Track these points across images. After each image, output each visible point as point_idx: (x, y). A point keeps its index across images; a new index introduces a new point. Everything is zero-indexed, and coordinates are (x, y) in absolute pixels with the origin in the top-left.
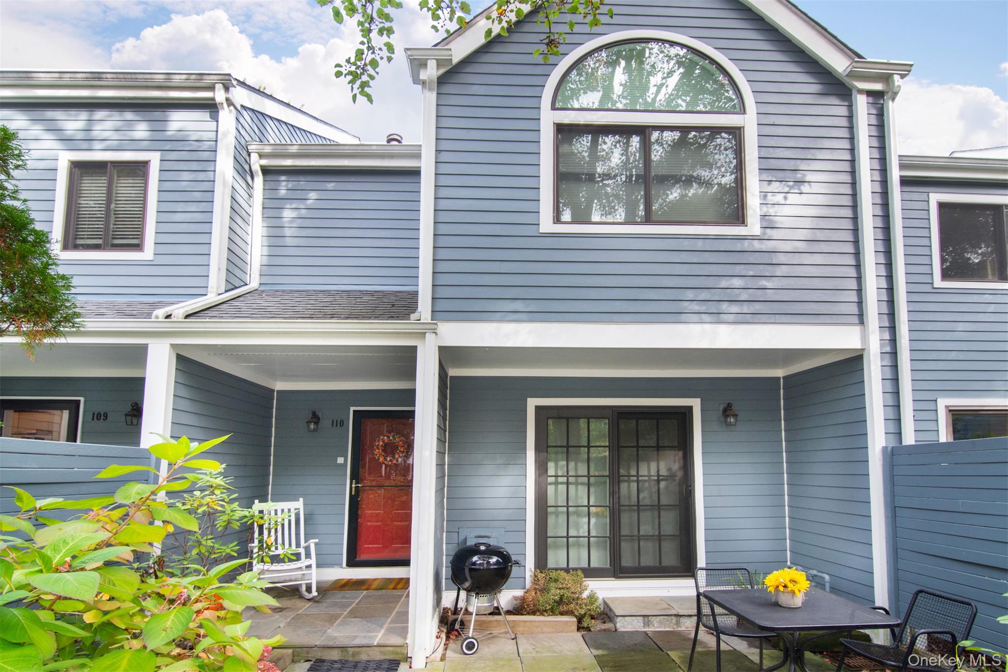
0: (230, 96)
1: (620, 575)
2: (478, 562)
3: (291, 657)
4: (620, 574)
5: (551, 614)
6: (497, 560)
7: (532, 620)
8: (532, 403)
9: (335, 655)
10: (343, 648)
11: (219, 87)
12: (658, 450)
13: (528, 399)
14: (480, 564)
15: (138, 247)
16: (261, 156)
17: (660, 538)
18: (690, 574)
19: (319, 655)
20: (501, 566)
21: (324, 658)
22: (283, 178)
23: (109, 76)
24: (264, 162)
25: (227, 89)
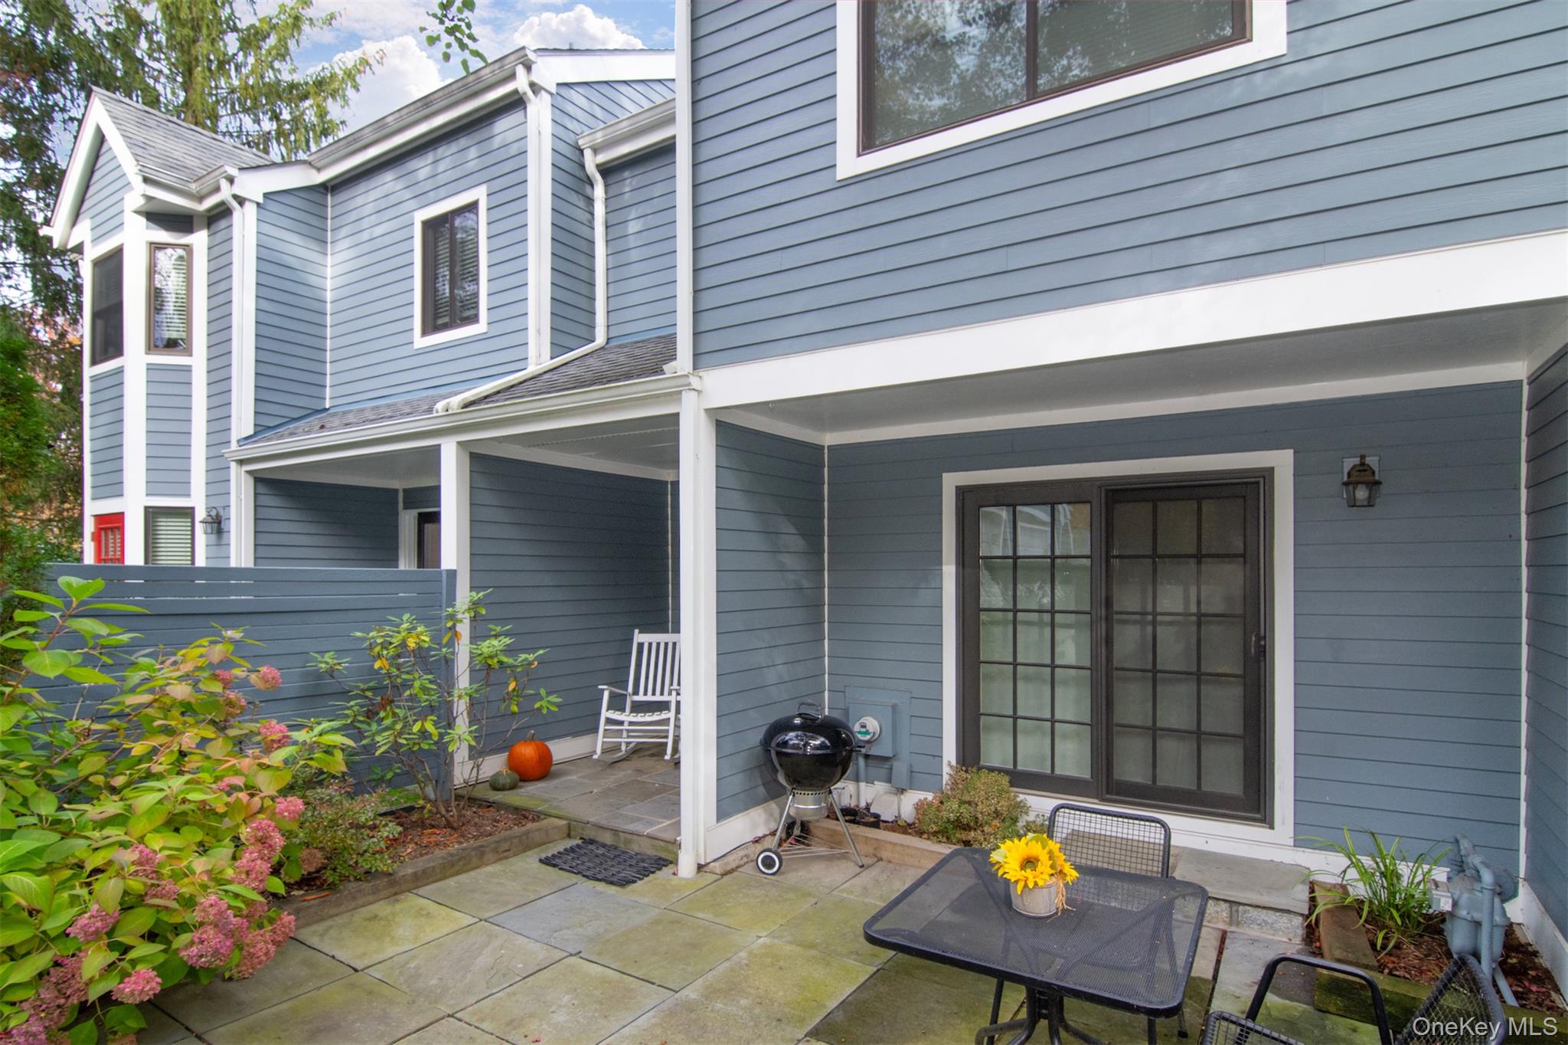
0: (534, 78)
1: (1108, 796)
2: (791, 742)
3: (566, 830)
4: (1108, 793)
5: (944, 840)
6: (823, 742)
7: (898, 841)
8: (951, 481)
9: (607, 838)
10: (615, 832)
11: (520, 71)
12: (1199, 563)
13: (944, 475)
14: (795, 746)
15: (474, 319)
16: (596, 151)
17: (1198, 735)
18: (1258, 816)
19: (590, 833)
20: (828, 751)
21: (598, 839)
22: (626, 174)
23: (436, 96)
24: (602, 158)
25: (528, 68)
